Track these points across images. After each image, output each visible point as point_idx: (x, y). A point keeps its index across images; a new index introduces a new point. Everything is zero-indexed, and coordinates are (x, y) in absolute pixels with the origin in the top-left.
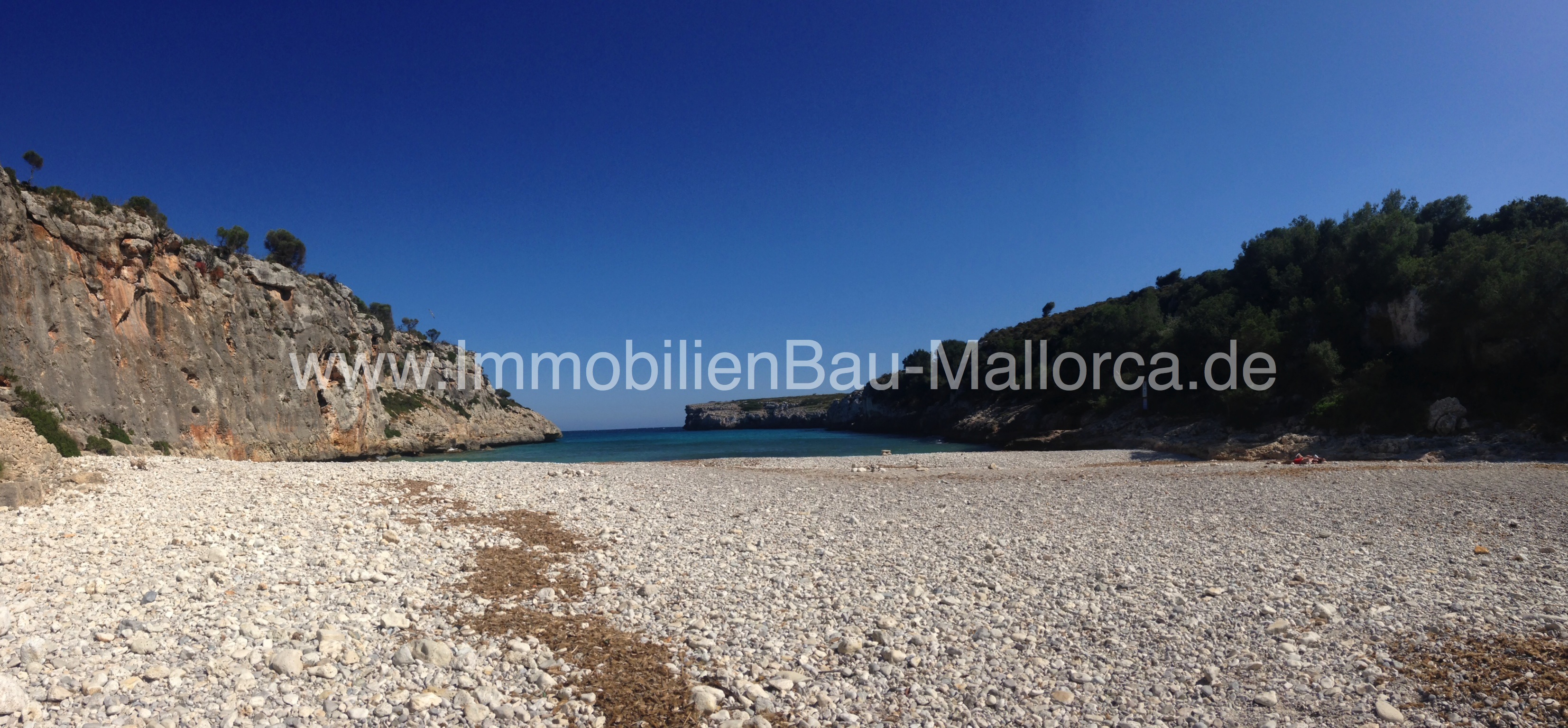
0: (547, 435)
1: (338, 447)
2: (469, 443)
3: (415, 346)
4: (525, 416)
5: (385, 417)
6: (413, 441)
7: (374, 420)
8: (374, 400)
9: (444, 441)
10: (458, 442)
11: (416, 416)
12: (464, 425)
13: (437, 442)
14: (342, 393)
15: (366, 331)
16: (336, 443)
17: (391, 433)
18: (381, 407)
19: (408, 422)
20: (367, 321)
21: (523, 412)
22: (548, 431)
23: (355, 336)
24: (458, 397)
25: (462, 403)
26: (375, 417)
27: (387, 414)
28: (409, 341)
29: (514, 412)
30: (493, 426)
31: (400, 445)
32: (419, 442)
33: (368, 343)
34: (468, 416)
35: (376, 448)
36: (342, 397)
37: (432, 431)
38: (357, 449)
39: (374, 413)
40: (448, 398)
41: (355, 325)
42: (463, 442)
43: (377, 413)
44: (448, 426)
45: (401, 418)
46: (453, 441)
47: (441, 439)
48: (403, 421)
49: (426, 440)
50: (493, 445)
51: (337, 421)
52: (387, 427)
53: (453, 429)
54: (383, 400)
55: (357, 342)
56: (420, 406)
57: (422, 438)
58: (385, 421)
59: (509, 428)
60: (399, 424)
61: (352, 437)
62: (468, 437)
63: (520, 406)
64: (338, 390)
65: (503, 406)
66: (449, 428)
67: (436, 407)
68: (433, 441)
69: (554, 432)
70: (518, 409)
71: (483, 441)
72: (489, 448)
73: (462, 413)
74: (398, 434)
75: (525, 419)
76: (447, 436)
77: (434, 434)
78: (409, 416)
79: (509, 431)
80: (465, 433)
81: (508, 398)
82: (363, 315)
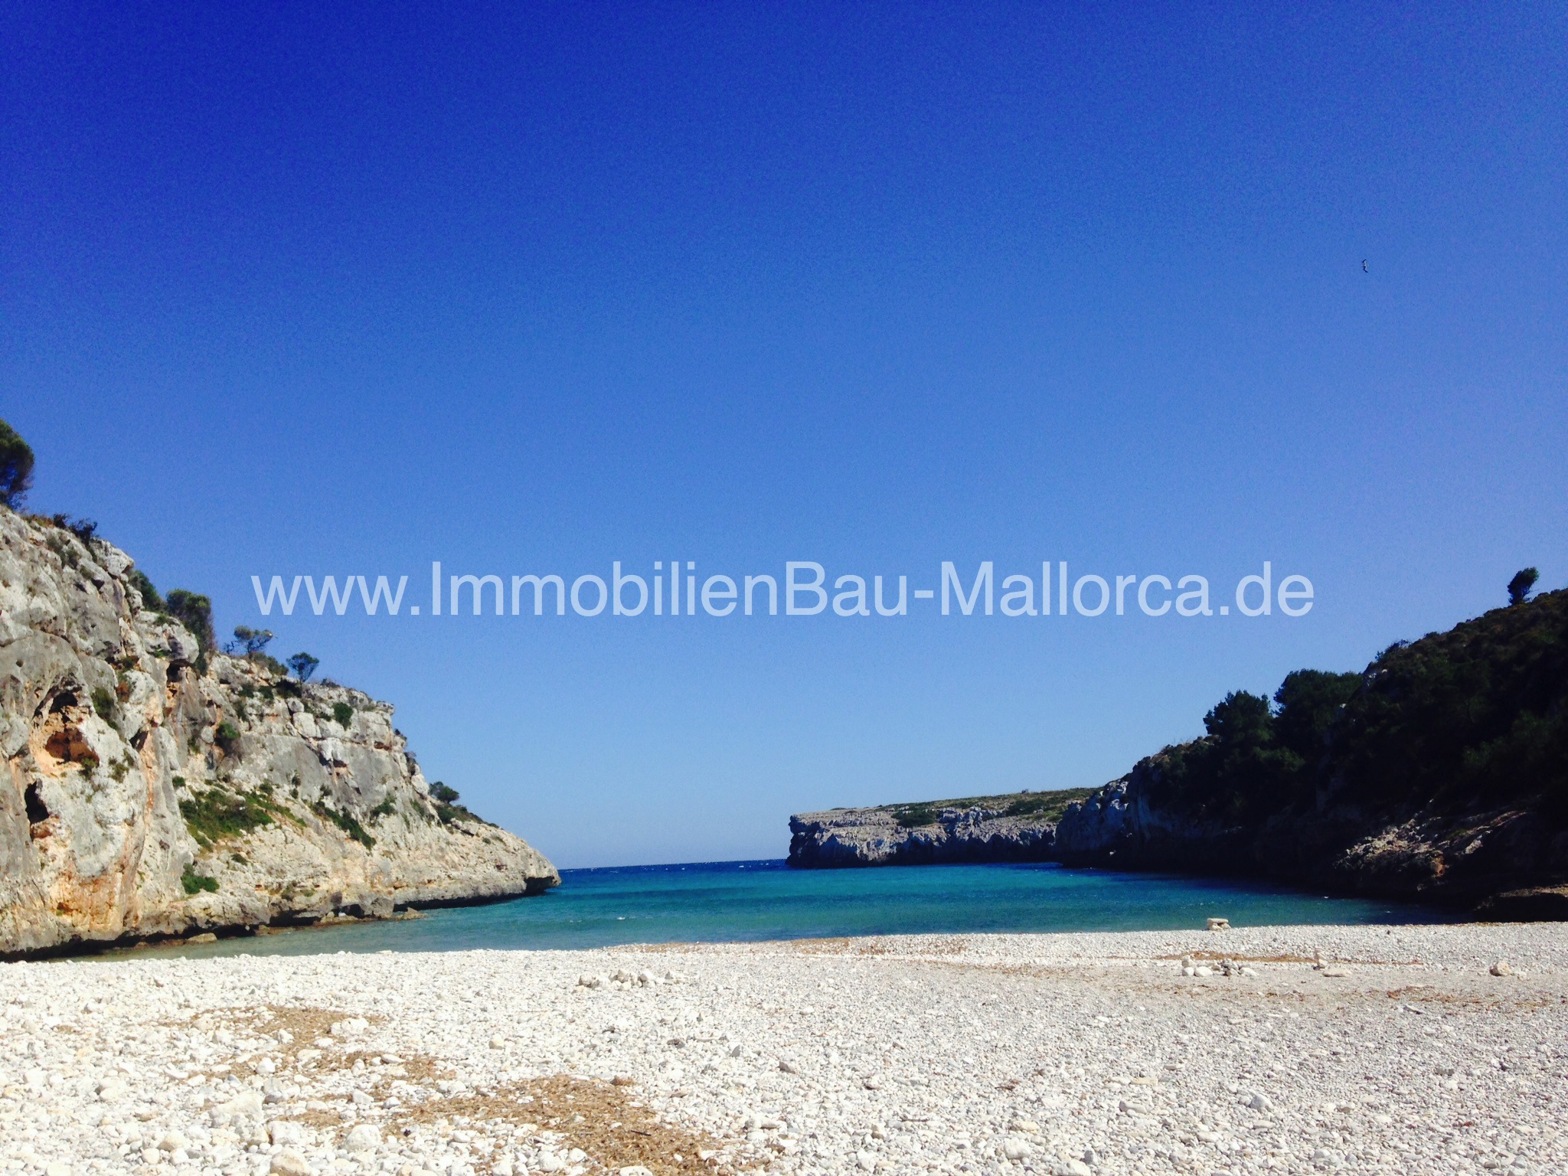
0: (530, 881)
1: (67, 919)
2: (368, 902)
3: (262, 689)
4: (487, 841)
5: (187, 846)
6: (246, 901)
7: (160, 852)
8: (163, 809)
9: (314, 899)
10: (348, 900)
11: (256, 843)
12: (359, 861)
13: (299, 902)
14: (89, 791)
15: (156, 652)
16: (63, 908)
17: (196, 883)
18: (181, 824)
19: (238, 858)
20: (159, 630)
21: (485, 831)
22: (533, 872)
23: (130, 663)
24: (349, 801)
25: (356, 813)
26: (163, 846)
27: (192, 840)
28: (248, 677)
29: (466, 832)
30: (422, 863)
31: (216, 910)
32: (261, 903)
33: (157, 677)
34: (369, 842)
35: (157, 919)
36: (89, 799)
37: (289, 878)
38: (112, 925)
39: (161, 836)
40: (329, 803)
41: (133, 637)
42: (356, 901)
43: (168, 839)
44: (328, 865)
45: (220, 848)
46: (337, 898)
47: (308, 894)
48: (226, 855)
49: (276, 898)
50: (419, 905)
51: (72, 857)
52: (188, 870)
53: (336, 870)
54: (186, 808)
55: (133, 675)
56: (265, 821)
57: (266, 893)
58: (186, 856)
59: (455, 867)
60: (215, 864)
61: (103, 894)
62: (366, 889)
63: (479, 821)
64: (79, 783)
65: (445, 819)
66: (329, 869)
67: (302, 822)
68: (290, 899)
69: (545, 874)
70: (473, 827)
71: (401, 896)
72: (412, 913)
73: (357, 834)
74: (211, 885)
75: (488, 848)
76: (324, 886)
77: (294, 884)
78: (239, 843)
79: (454, 874)
80: (360, 880)
81: (454, 804)
82: (152, 616)
